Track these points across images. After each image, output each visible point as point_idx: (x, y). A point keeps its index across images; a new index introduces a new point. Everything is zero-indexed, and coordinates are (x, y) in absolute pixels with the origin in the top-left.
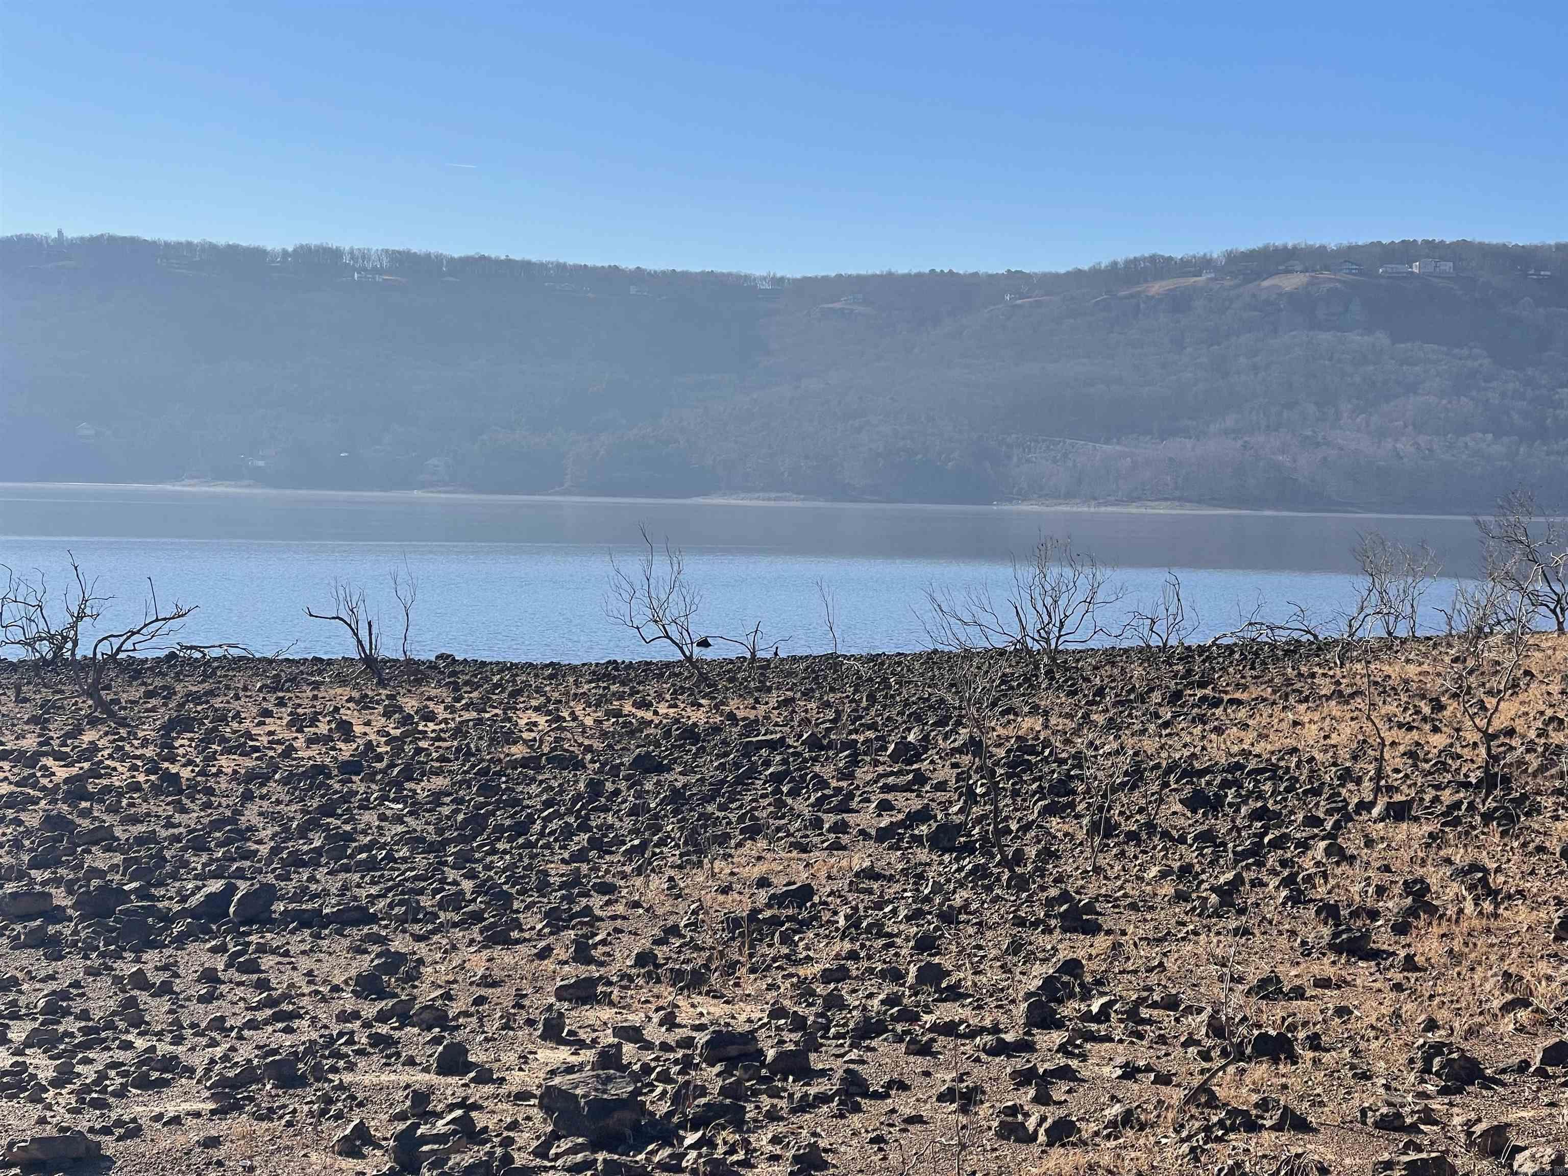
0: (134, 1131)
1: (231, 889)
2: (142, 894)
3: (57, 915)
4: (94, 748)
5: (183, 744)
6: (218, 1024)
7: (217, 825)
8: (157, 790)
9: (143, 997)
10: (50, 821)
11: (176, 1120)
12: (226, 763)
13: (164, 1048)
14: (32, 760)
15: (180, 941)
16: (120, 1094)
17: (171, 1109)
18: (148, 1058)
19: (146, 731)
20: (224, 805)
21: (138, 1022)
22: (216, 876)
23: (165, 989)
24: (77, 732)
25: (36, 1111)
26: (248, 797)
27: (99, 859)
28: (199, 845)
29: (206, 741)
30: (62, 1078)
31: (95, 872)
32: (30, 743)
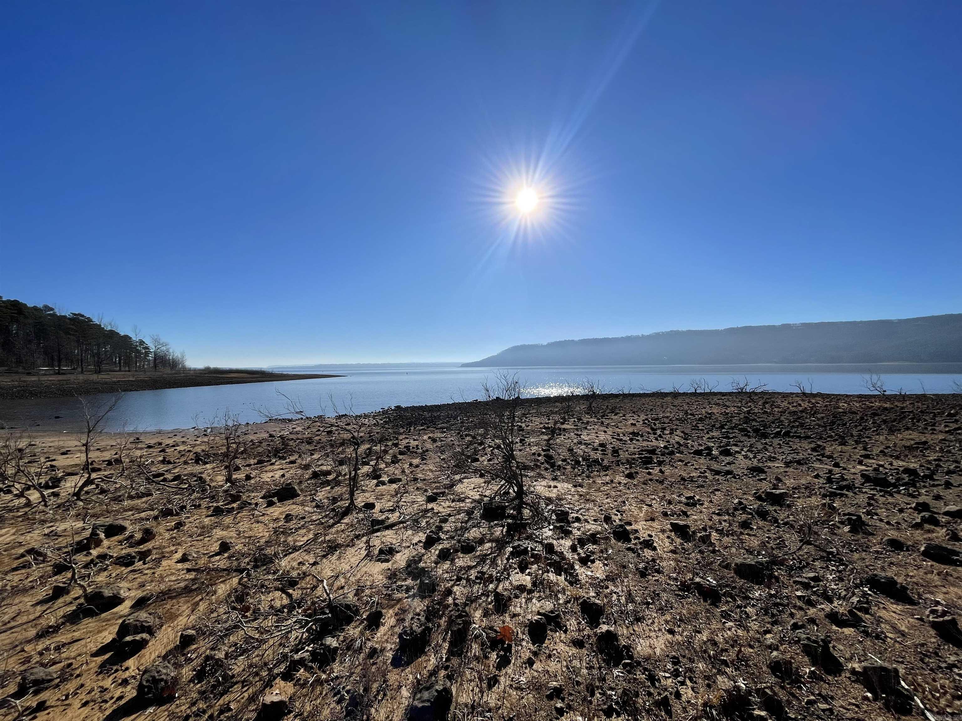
0: (770, 468)
1: (781, 431)
2: (764, 430)
3: (749, 432)
4: (750, 406)
5: (767, 406)
6: (783, 452)
7: (777, 419)
8: (763, 413)
9: (767, 446)
10: (745, 417)
11: (778, 467)
12: (776, 409)
13: (773, 455)
14: (740, 407)
15: (773, 438)
16: (766, 461)
17: (777, 465)
18: (770, 456)
19: (760, 403)
20: (777, 417)
21: (767, 450)
22: (778, 428)
23: (771, 446)
24: (747, 403)
25: (751, 462)
26: (781, 415)
27: (754, 423)
28: (773, 423)
29: (772, 405)
30: (755, 457)
31: (754, 426)
32: (739, 405)
